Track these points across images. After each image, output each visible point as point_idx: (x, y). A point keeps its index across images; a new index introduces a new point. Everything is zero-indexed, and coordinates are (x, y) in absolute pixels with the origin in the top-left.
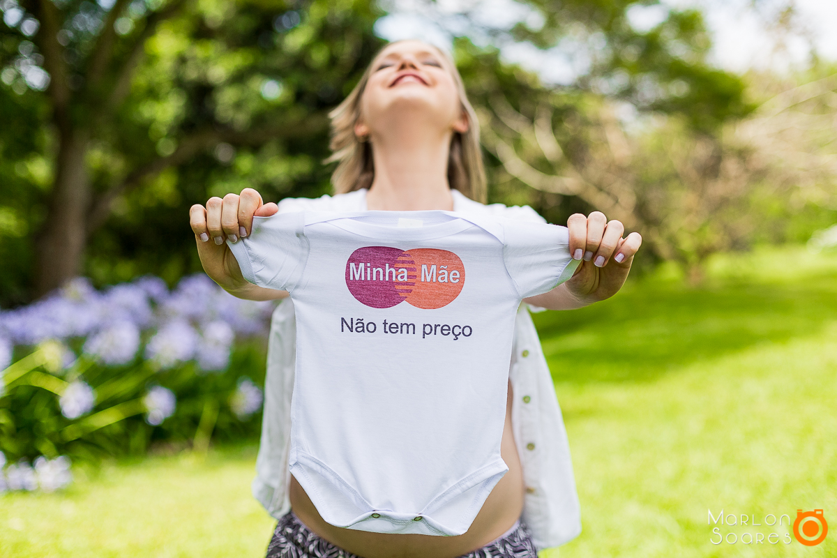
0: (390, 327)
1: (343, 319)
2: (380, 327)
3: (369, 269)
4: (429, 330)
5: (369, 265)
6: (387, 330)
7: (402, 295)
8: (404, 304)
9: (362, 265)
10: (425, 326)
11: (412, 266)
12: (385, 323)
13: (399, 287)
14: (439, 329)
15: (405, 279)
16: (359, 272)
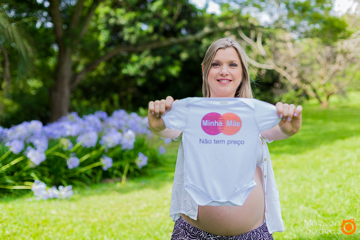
0: (216, 142)
1: (200, 140)
2: (213, 142)
3: (209, 123)
4: (229, 142)
5: (209, 121)
6: (215, 142)
7: (220, 131)
8: (221, 134)
9: (207, 121)
10: (228, 141)
11: (223, 121)
12: (215, 140)
13: (219, 128)
14: (233, 142)
15: (221, 125)
16: (206, 123)
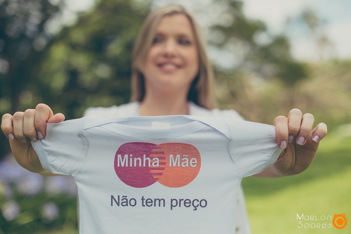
0: (147, 202)
1: (112, 197)
2: (139, 202)
3: (131, 159)
4: (175, 203)
5: (131, 155)
6: (145, 204)
7: (155, 177)
8: (157, 183)
9: (126, 156)
10: (172, 200)
11: (162, 156)
12: (143, 199)
13: (152, 171)
14: (182, 202)
15: (158, 165)
16: (124, 161)
